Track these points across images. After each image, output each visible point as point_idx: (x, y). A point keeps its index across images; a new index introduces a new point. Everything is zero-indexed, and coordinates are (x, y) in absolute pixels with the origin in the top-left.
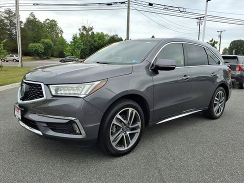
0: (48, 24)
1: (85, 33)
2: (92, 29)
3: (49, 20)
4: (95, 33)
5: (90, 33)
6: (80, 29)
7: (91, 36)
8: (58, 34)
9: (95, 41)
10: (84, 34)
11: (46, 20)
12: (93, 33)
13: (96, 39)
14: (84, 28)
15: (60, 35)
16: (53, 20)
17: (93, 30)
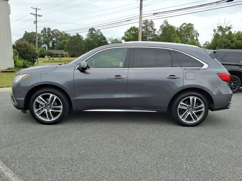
0: (184, 28)
1: (220, 33)
2: (229, 28)
3: (185, 24)
4: (233, 32)
5: (227, 33)
6: (214, 31)
7: (227, 37)
8: (193, 37)
9: (232, 42)
10: (219, 35)
11: (183, 24)
12: (231, 32)
13: (235, 39)
14: (221, 28)
15: (195, 38)
16: (190, 24)
17: (231, 30)
